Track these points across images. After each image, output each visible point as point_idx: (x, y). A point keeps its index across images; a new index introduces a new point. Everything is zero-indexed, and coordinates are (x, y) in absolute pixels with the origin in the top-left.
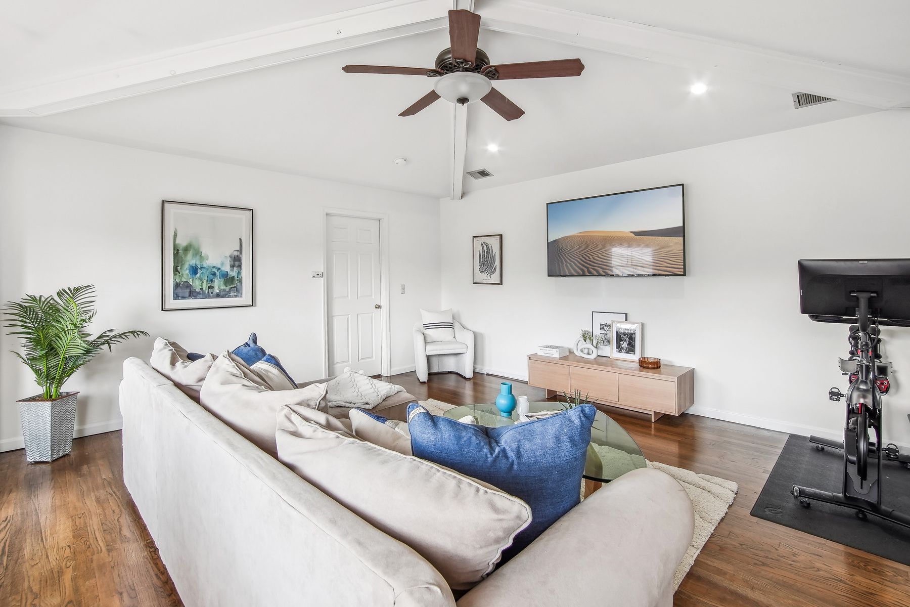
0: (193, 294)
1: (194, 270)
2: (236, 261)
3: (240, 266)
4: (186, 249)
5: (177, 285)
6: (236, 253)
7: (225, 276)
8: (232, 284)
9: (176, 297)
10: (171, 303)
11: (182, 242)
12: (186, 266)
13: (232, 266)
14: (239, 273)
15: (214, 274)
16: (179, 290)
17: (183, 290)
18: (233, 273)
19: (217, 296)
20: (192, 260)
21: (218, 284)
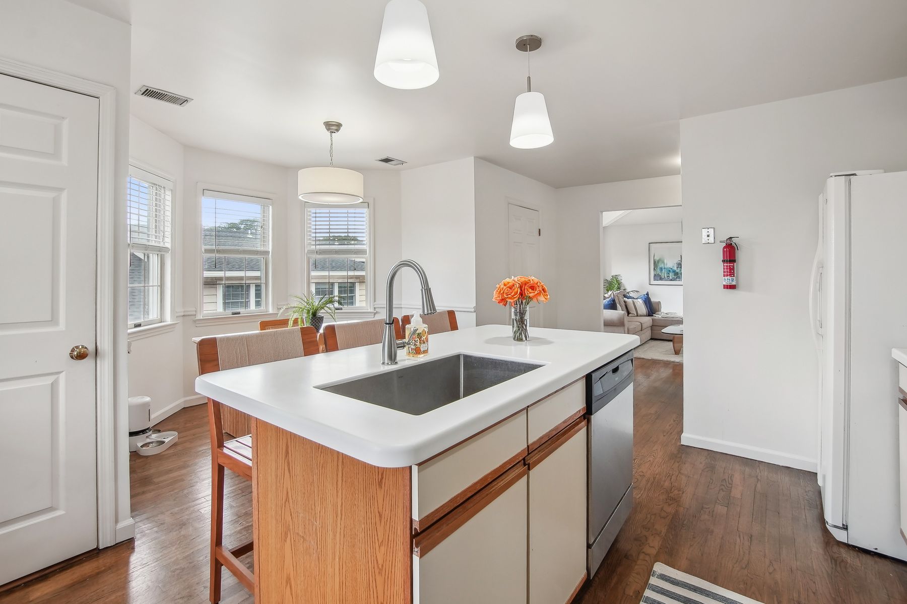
0: (661, 279)
1: (661, 269)
2: (680, 265)
3: (681, 267)
4: (658, 261)
5: (655, 275)
6: (679, 262)
7: (674, 271)
8: (677, 276)
9: (655, 280)
10: (653, 282)
11: (657, 258)
12: (659, 268)
13: (678, 268)
14: (680, 270)
15: (670, 271)
16: (656, 277)
17: (658, 277)
18: (678, 271)
19: (671, 280)
20: (661, 265)
21: (671, 275)
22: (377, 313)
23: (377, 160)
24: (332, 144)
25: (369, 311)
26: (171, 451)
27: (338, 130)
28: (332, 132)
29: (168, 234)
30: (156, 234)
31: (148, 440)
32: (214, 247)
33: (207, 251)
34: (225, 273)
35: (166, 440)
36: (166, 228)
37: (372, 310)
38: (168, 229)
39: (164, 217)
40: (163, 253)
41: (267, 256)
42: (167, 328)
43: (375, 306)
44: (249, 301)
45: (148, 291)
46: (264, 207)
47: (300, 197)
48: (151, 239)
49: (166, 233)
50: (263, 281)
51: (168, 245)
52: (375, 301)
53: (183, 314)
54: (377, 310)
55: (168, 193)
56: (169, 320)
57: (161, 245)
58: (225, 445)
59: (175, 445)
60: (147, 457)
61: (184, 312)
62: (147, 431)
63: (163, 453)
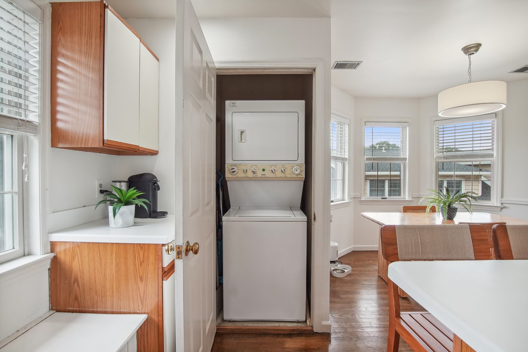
22: (504, 207)
23: (511, 72)
24: (470, 65)
25: (495, 205)
26: (348, 278)
27: (476, 51)
28: (470, 54)
29: (347, 150)
30: (341, 151)
31: (336, 268)
32: (371, 157)
33: (367, 159)
34: (378, 173)
35: (346, 271)
36: (346, 146)
37: (499, 205)
38: (347, 147)
39: (345, 140)
40: (344, 161)
41: (405, 162)
42: (345, 204)
43: (502, 202)
44: (385, 189)
45: (337, 183)
46: (404, 128)
47: (440, 115)
48: (338, 153)
49: (346, 150)
50: (402, 178)
51: (347, 157)
52: (502, 197)
53: (354, 196)
54: (505, 205)
55: (347, 126)
56: (347, 200)
57: (343, 156)
58: (401, 316)
59: (349, 275)
60: (336, 278)
61: (355, 195)
62: (336, 262)
63: (344, 278)
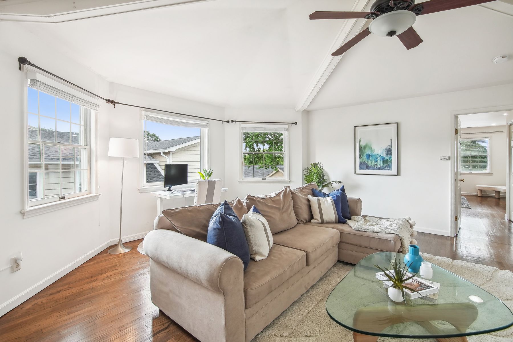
0: (368, 168)
1: (368, 156)
2: (389, 151)
3: (391, 154)
4: (365, 148)
5: (361, 163)
6: (389, 147)
7: (383, 159)
8: (387, 163)
9: (361, 168)
10: (358, 171)
11: (363, 144)
12: (365, 155)
13: (387, 154)
14: (391, 158)
15: (378, 158)
16: (362, 166)
17: (364, 165)
18: (387, 158)
19: (379, 169)
20: (367, 152)
21: (380, 163)
